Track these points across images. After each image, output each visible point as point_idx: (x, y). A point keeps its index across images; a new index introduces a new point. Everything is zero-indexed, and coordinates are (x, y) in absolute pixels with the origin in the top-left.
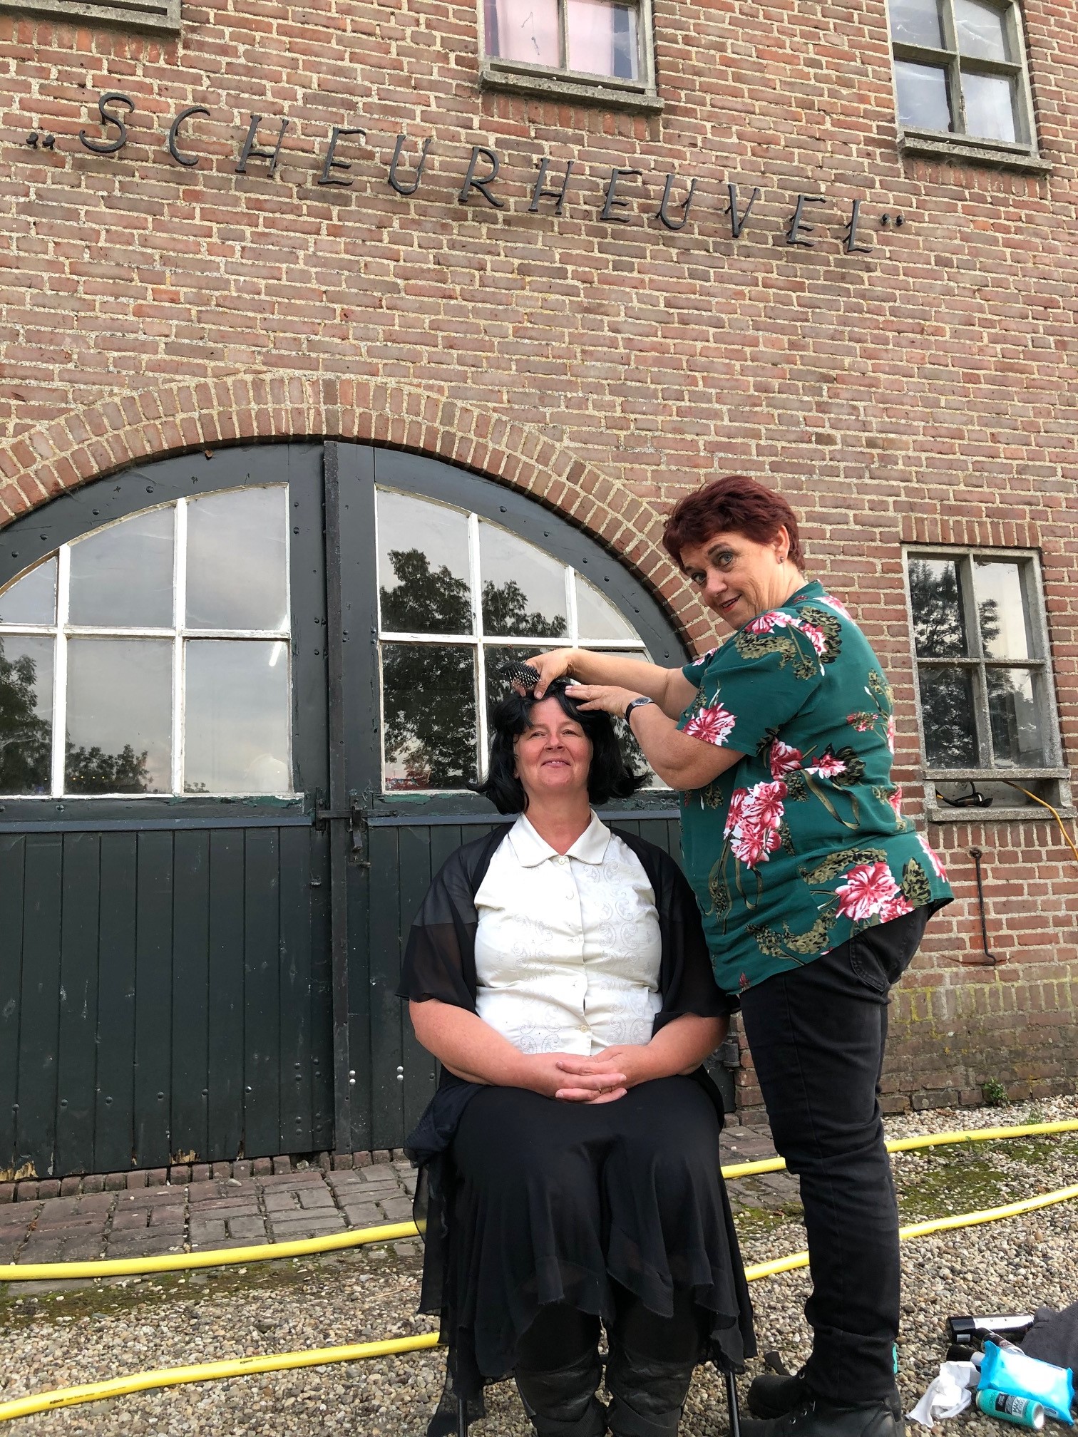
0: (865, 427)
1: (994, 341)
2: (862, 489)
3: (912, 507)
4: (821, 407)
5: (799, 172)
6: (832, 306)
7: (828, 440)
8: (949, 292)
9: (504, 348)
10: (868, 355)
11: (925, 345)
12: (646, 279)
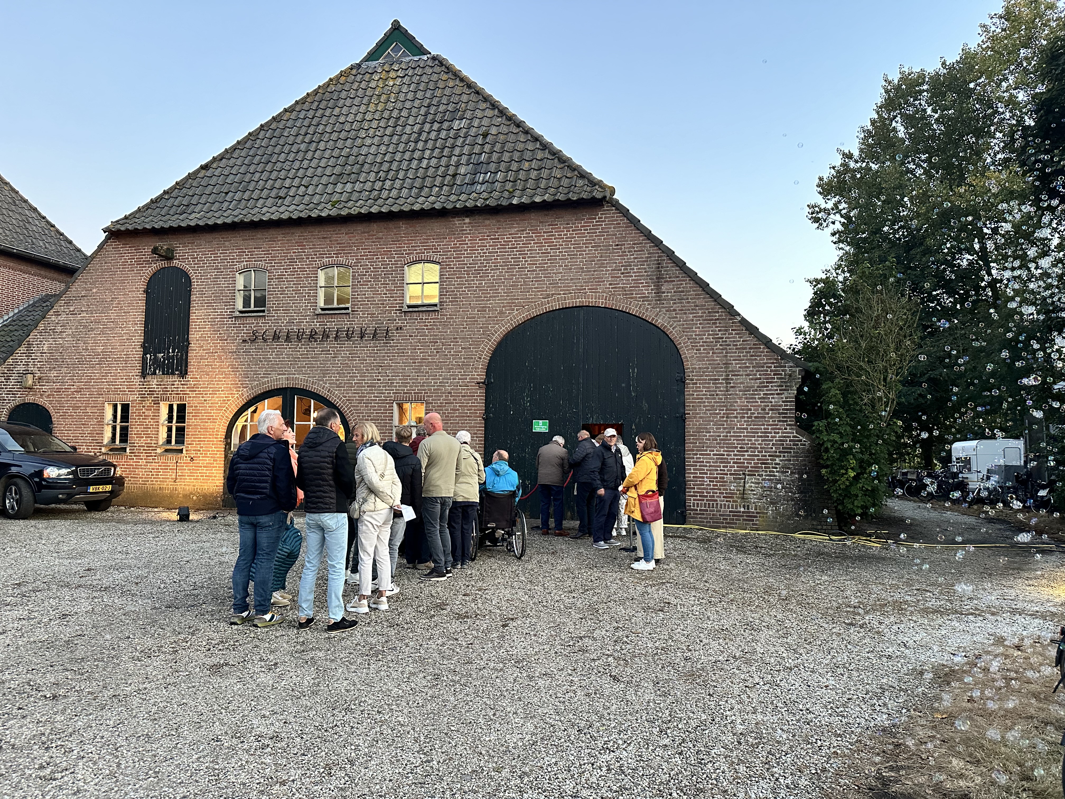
0: (388, 376)
1: (421, 353)
2: (386, 390)
3: (396, 393)
4: (379, 373)
5: (380, 320)
6: (384, 350)
7: (380, 380)
8: (411, 343)
9: (318, 367)
10: (390, 360)
11: (404, 356)
12: (345, 349)
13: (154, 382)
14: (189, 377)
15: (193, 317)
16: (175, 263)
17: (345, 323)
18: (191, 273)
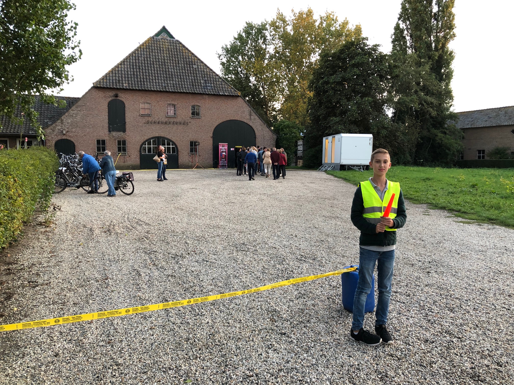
0: (188, 134)
1: (196, 129)
2: (187, 138)
3: (190, 139)
4: (185, 133)
5: (185, 120)
6: (186, 128)
7: (185, 135)
8: (193, 126)
9: (167, 131)
10: (188, 130)
11: (192, 129)
12: (175, 127)
13: (114, 133)
14: (126, 133)
15: (126, 115)
16: (118, 98)
17: (175, 120)
18: (125, 102)
